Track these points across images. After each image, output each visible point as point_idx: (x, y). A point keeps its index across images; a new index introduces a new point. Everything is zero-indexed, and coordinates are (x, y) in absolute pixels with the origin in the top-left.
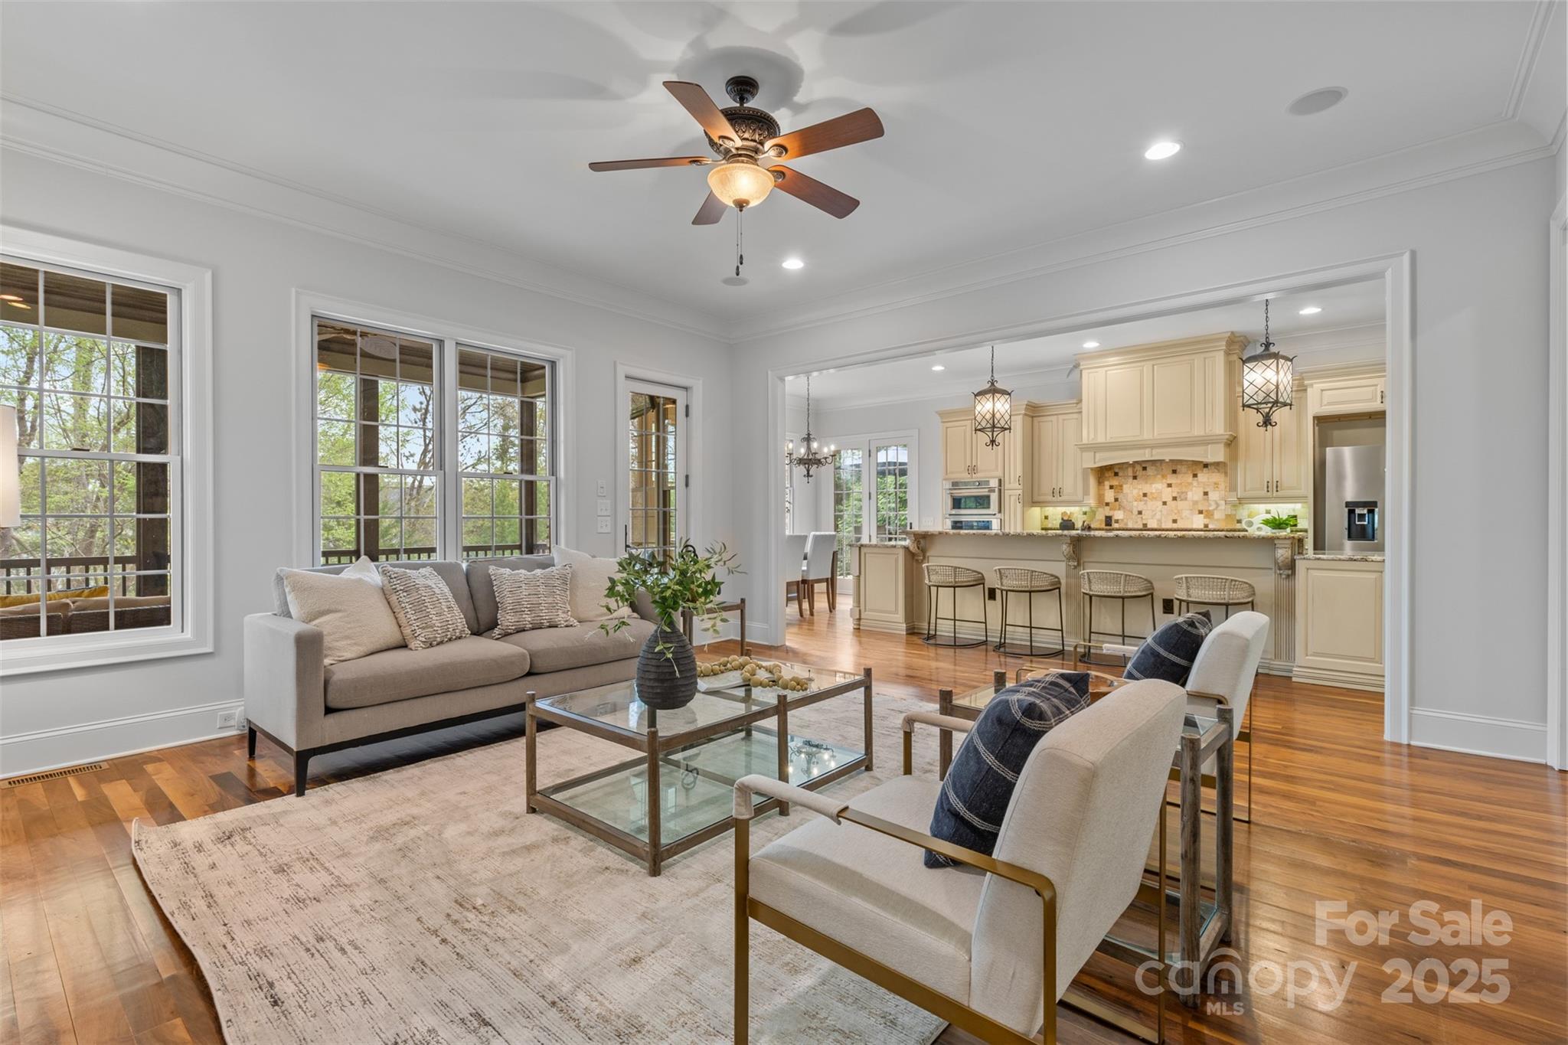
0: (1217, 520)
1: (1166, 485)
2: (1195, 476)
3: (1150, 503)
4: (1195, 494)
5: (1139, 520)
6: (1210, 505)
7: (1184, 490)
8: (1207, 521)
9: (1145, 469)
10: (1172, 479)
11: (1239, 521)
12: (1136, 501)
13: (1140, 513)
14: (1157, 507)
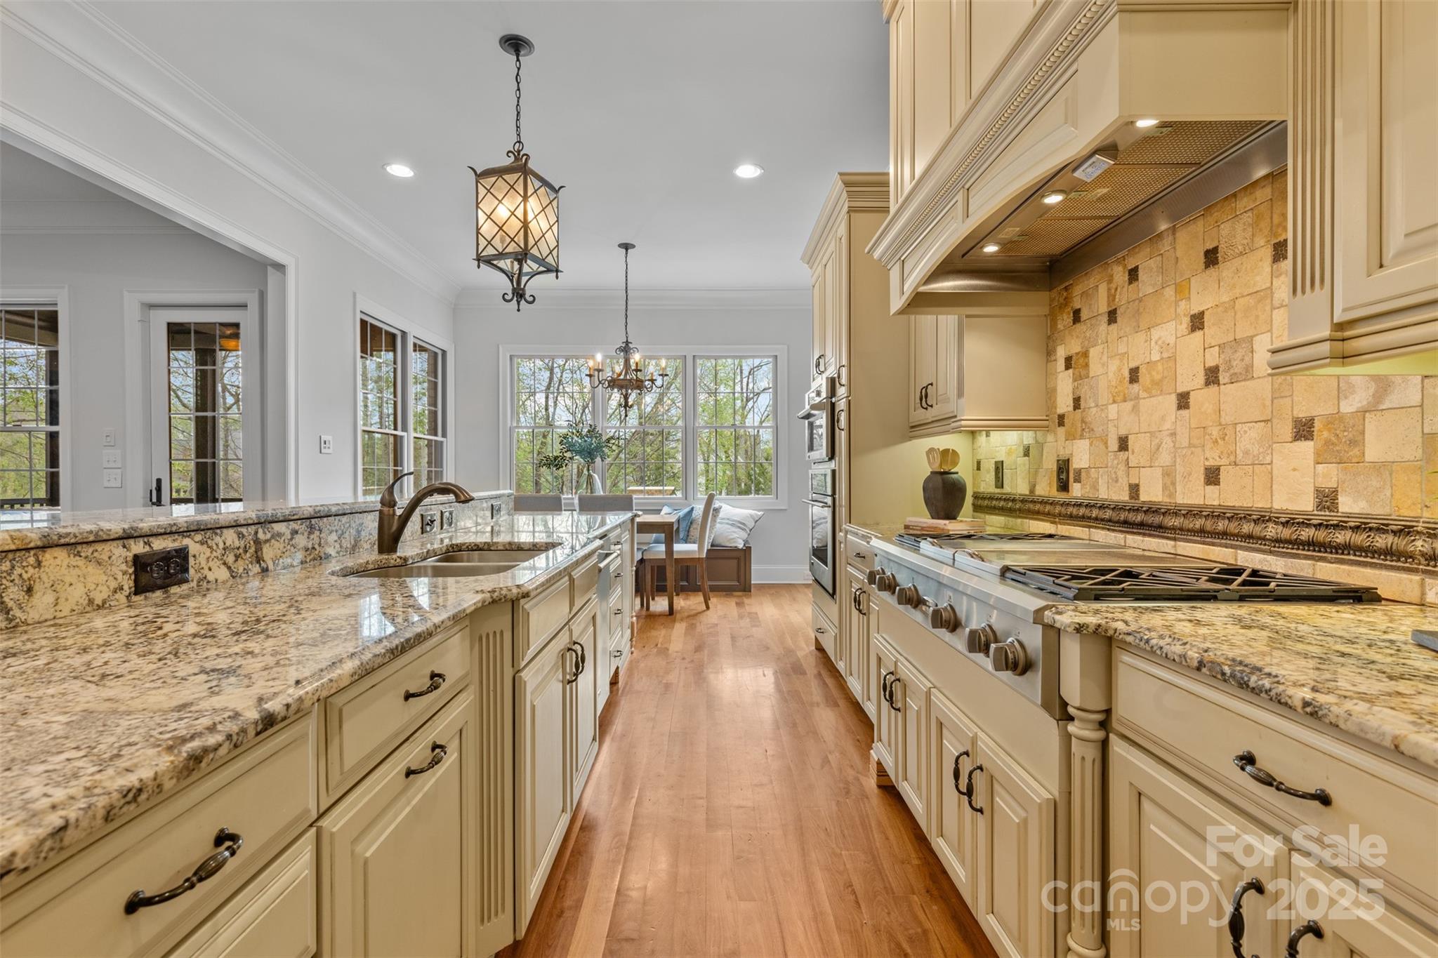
0: (1382, 470)
1: (1186, 324)
3: (1147, 406)
5: (1122, 473)
7: (1242, 330)
8: (1329, 476)
10: (1203, 294)
12: (1114, 402)
13: (1123, 444)
14: (1163, 418)
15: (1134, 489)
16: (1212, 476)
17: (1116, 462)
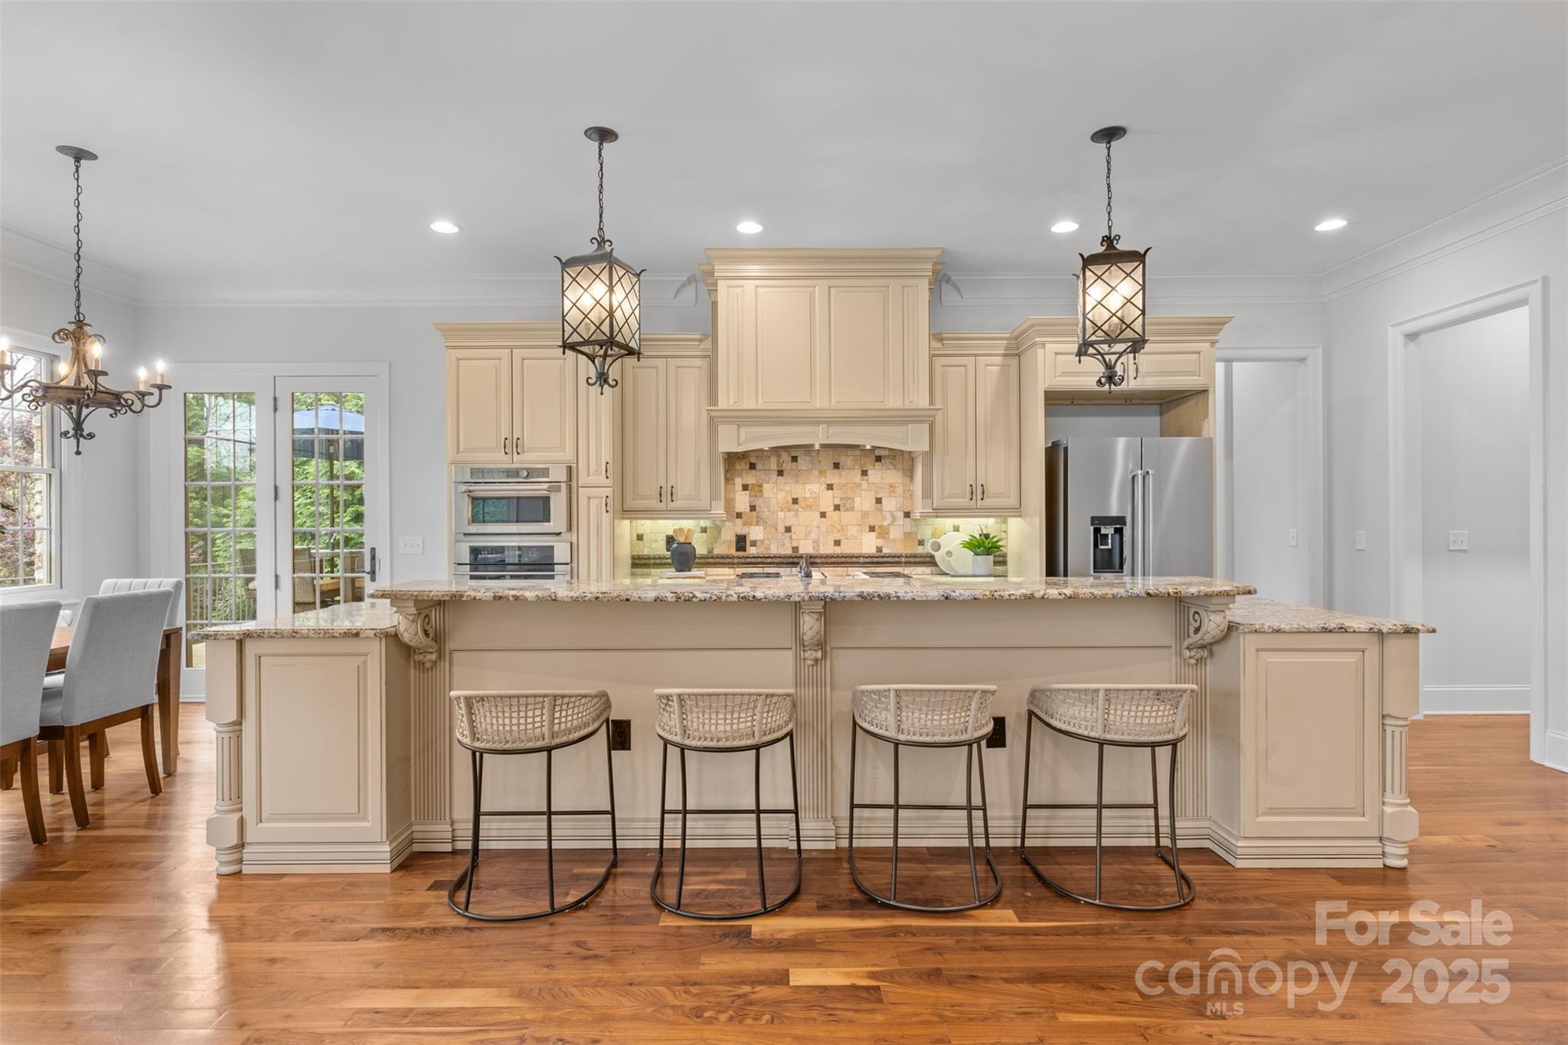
0: (894, 541)
1: (824, 486)
2: (864, 473)
3: (803, 514)
4: (864, 502)
5: (787, 542)
6: (884, 519)
7: (850, 494)
8: (880, 542)
9: (794, 459)
10: (833, 477)
11: (921, 543)
12: (782, 511)
13: (788, 529)
15: (795, 549)
16: (837, 543)
17: (783, 537)
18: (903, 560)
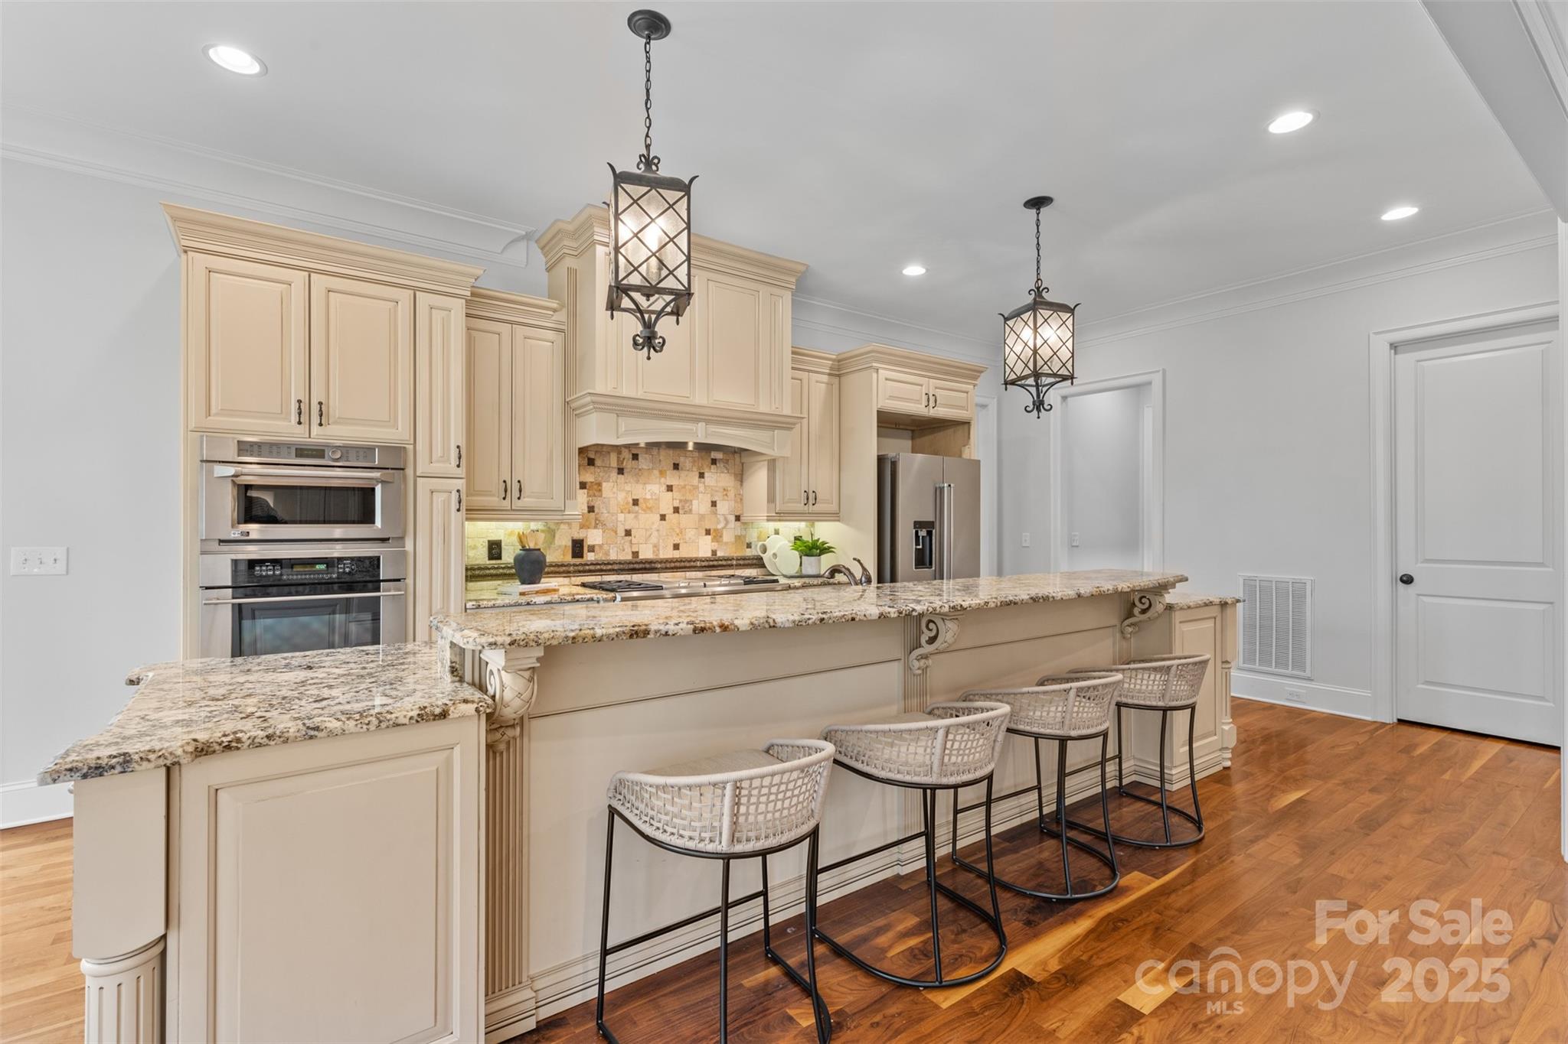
0: (726, 543)
1: (664, 488)
2: (702, 475)
3: (643, 516)
4: (701, 505)
5: (627, 546)
6: (718, 522)
7: (689, 497)
8: (715, 546)
9: (635, 457)
10: (672, 478)
11: (749, 546)
12: (622, 512)
13: (628, 533)
14: (653, 523)
15: (635, 554)
16: (676, 547)
17: (623, 541)
18: (734, 562)
